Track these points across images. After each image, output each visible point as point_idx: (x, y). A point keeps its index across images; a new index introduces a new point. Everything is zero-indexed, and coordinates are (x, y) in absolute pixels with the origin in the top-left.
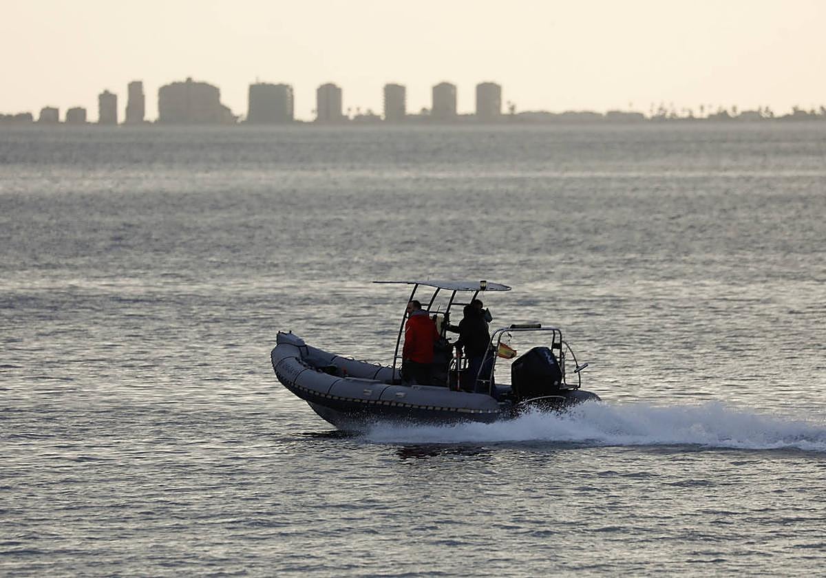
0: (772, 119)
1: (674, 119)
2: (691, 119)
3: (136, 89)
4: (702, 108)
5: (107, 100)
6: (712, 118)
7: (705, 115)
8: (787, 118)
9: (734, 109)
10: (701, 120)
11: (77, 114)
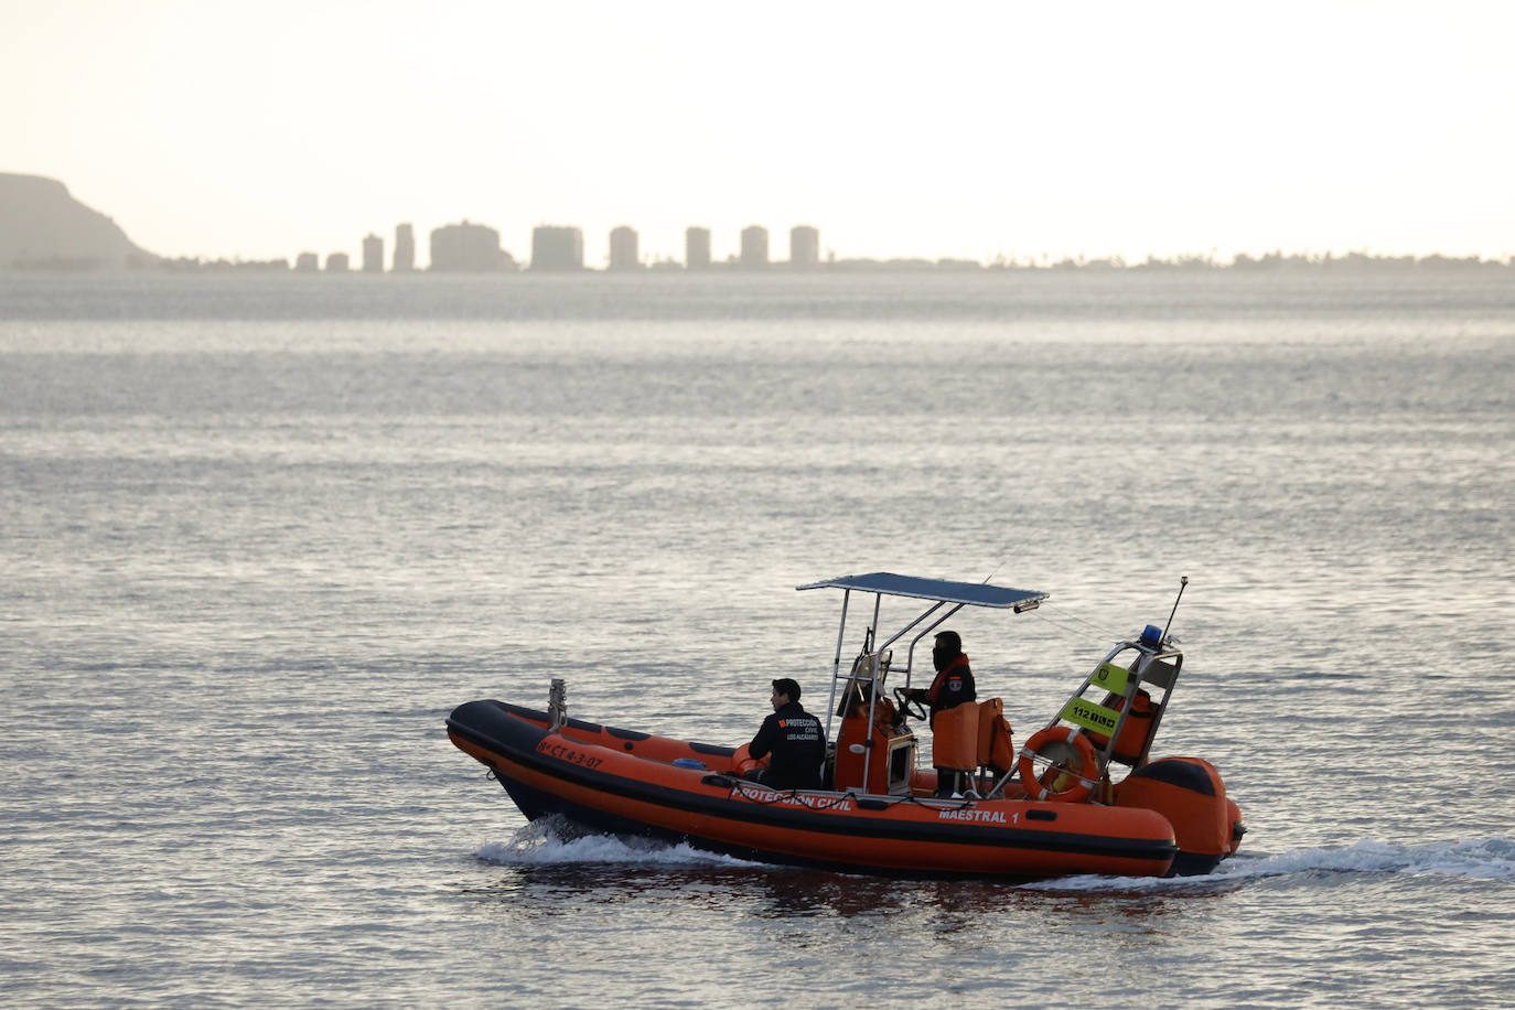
0: (1122, 269)
1: (1014, 269)
2: (1033, 269)
3: (404, 234)
4: (1045, 256)
5: (373, 246)
6: (1056, 268)
7: (1049, 263)
8: (1140, 269)
9: (1081, 258)
10: (1044, 270)
11: (338, 261)
